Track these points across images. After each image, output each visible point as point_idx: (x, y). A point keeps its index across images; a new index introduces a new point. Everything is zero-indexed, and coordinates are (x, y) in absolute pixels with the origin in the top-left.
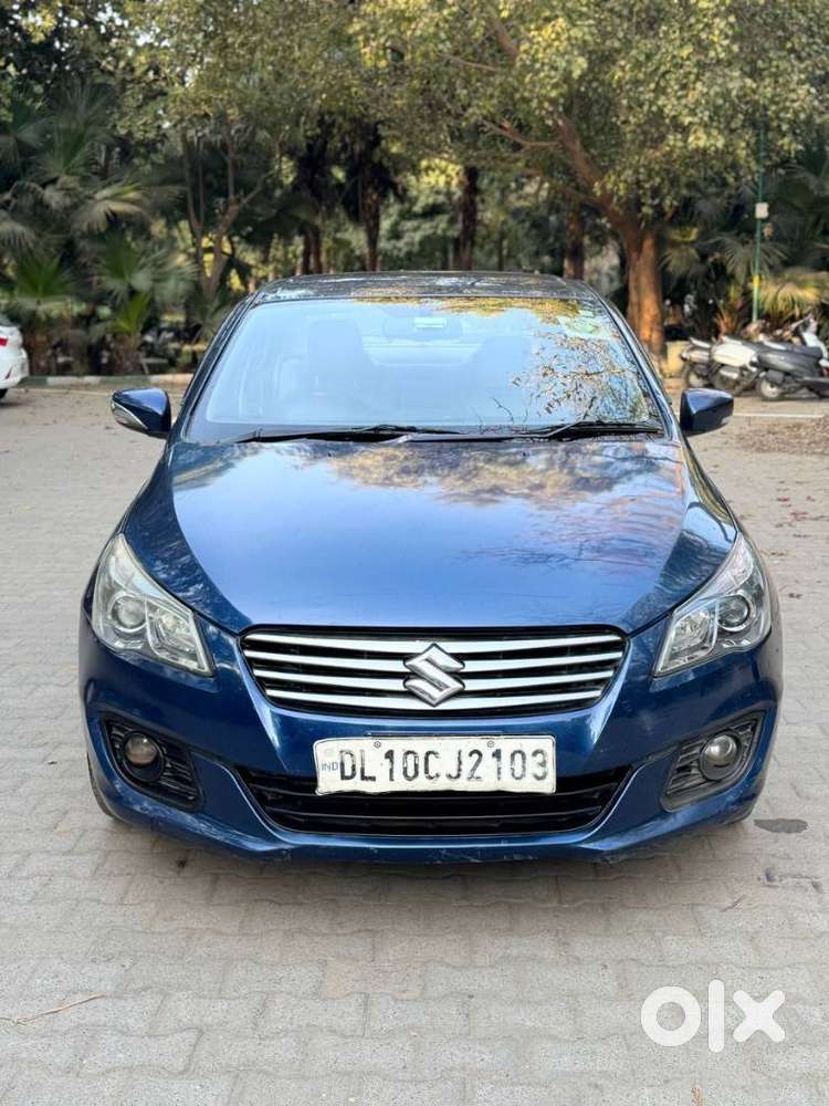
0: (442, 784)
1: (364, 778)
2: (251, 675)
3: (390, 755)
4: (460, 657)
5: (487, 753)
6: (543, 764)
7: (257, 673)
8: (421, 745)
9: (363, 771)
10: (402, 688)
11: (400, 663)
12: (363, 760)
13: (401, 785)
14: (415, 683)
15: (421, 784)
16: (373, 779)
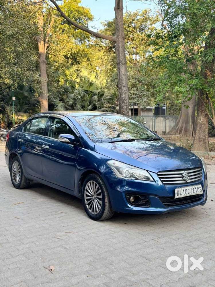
0: (190, 194)
1: (180, 195)
2: (160, 180)
3: (183, 190)
4: (188, 173)
5: (194, 188)
6: (201, 189)
7: (161, 179)
8: (187, 188)
9: (180, 194)
10: (182, 179)
11: (181, 175)
12: (180, 192)
13: (185, 195)
14: (184, 178)
15: (188, 195)
16: (182, 195)
